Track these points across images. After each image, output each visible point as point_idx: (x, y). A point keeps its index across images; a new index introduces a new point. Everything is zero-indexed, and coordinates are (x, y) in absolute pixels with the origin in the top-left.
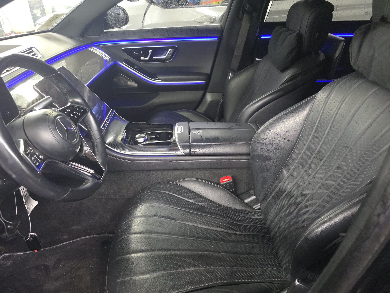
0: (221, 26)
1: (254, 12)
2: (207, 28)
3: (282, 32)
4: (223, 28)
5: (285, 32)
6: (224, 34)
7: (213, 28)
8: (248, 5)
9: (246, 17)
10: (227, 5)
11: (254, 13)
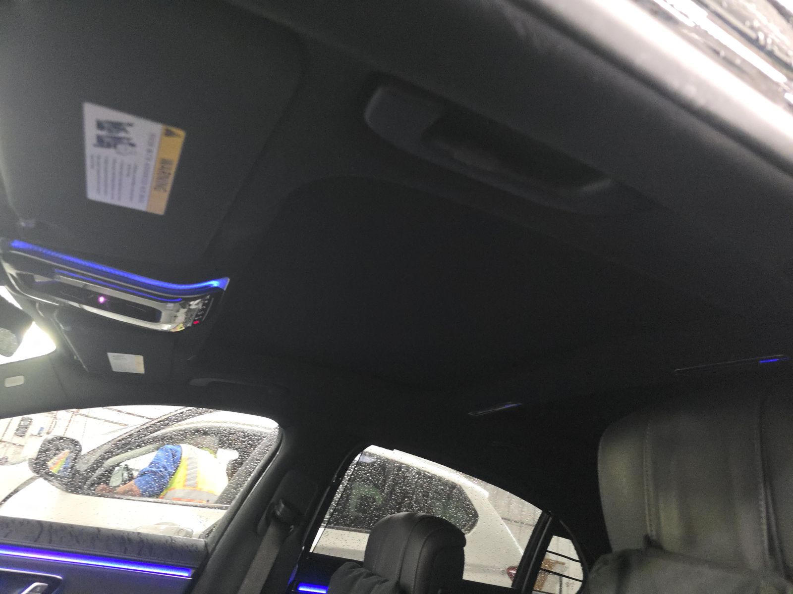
0: (206, 545)
1: (292, 525)
2: (169, 543)
3: (360, 575)
4: (210, 549)
5: (365, 577)
6: (210, 562)
7: (185, 544)
8: (283, 506)
9: (271, 530)
10: (227, 508)
11: (292, 527)
